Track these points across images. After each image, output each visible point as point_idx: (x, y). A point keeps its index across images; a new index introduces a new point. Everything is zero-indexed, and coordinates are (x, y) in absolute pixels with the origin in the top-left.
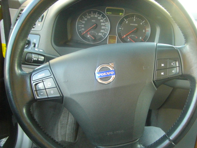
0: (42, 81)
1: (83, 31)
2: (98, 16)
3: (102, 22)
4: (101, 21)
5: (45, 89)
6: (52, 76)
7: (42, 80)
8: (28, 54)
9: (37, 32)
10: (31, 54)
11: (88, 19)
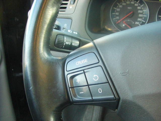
0: (82, 72)
1: (118, 20)
2: (135, 3)
3: (139, 10)
4: (139, 8)
5: (88, 85)
6: (101, 63)
7: (84, 70)
8: (59, 36)
9: (69, 16)
10: (62, 36)
11: (123, 6)
